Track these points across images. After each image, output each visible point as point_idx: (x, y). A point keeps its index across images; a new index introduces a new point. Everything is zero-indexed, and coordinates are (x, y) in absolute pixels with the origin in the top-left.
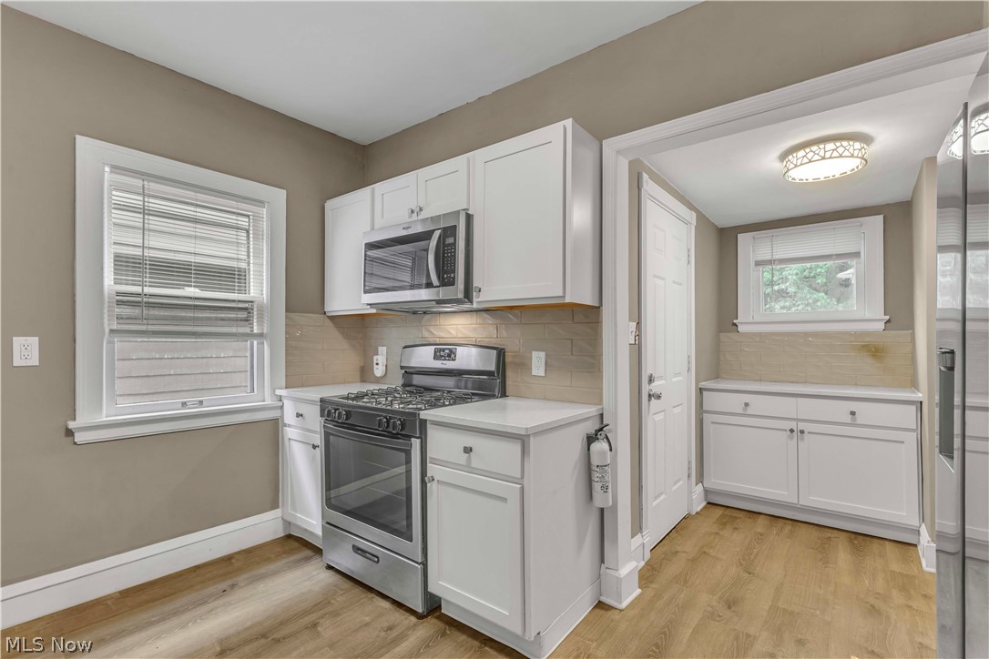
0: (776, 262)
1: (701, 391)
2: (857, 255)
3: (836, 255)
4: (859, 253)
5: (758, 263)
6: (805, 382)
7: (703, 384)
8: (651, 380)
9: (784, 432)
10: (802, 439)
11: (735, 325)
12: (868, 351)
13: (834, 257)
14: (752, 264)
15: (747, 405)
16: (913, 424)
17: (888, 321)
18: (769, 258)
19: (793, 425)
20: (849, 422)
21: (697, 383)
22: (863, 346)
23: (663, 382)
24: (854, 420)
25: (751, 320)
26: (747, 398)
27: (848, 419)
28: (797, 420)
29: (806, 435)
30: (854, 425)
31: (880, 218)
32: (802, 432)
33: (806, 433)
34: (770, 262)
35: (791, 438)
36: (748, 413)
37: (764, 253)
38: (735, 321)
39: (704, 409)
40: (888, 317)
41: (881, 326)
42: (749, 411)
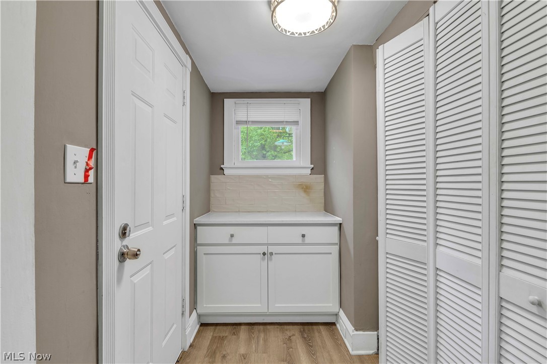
0: (250, 123)
1: (195, 226)
2: (296, 123)
3: (286, 122)
4: (298, 122)
5: (238, 123)
6: (267, 212)
7: (198, 220)
8: (124, 233)
9: (259, 256)
10: (271, 260)
11: (222, 169)
12: (302, 188)
13: (285, 123)
14: (234, 122)
15: (232, 236)
16: (336, 240)
17: (312, 169)
18: (245, 119)
19: (264, 249)
20: (301, 242)
21: (192, 219)
22: (300, 185)
23: (150, 228)
24: (303, 241)
25: (233, 166)
26: (231, 230)
27: (300, 240)
28: (268, 244)
29: (273, 257)
30: (303, 244)
31: (309, 100)
32: (271, 254)
33: (274, 254)
34: (246, 122)
35: (263, 259)
36: (233, 242)
37: (242, 115)
38: (222, 166)
39: (198, 242)
40: (312, 166)
41: (309, 171)
42: (234, 241)
